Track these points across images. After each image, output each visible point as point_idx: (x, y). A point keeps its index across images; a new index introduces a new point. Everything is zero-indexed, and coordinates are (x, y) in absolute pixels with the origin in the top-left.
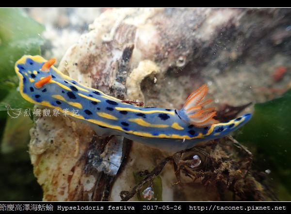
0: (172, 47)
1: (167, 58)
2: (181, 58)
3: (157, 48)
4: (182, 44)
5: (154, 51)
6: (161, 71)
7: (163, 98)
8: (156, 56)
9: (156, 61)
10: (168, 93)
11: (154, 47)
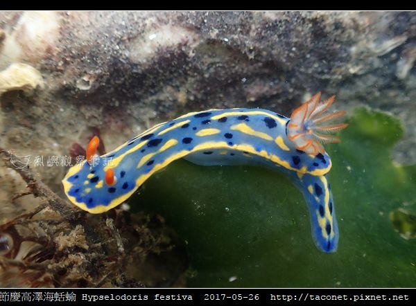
0: (73, 57)
1: (61, 71)
2: (86, 78)
3: (49, 50)
4: (92, 56)
5: (42, 54)
6: (47, 87)
7: (42, 129)
8: (43, 62)
9: (43, 70)
10: (54, 125)
11: (44, 48)
